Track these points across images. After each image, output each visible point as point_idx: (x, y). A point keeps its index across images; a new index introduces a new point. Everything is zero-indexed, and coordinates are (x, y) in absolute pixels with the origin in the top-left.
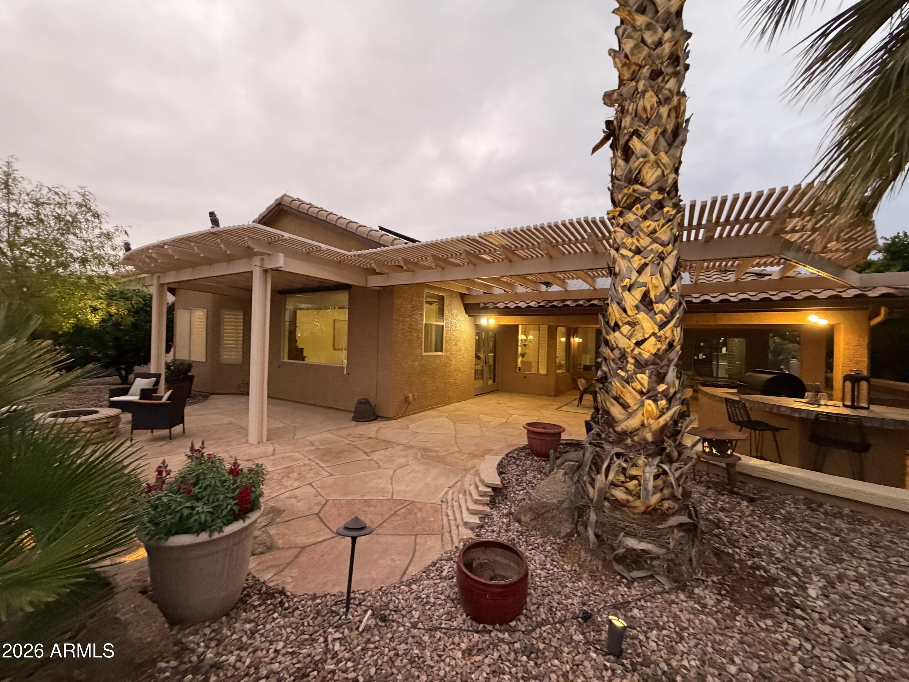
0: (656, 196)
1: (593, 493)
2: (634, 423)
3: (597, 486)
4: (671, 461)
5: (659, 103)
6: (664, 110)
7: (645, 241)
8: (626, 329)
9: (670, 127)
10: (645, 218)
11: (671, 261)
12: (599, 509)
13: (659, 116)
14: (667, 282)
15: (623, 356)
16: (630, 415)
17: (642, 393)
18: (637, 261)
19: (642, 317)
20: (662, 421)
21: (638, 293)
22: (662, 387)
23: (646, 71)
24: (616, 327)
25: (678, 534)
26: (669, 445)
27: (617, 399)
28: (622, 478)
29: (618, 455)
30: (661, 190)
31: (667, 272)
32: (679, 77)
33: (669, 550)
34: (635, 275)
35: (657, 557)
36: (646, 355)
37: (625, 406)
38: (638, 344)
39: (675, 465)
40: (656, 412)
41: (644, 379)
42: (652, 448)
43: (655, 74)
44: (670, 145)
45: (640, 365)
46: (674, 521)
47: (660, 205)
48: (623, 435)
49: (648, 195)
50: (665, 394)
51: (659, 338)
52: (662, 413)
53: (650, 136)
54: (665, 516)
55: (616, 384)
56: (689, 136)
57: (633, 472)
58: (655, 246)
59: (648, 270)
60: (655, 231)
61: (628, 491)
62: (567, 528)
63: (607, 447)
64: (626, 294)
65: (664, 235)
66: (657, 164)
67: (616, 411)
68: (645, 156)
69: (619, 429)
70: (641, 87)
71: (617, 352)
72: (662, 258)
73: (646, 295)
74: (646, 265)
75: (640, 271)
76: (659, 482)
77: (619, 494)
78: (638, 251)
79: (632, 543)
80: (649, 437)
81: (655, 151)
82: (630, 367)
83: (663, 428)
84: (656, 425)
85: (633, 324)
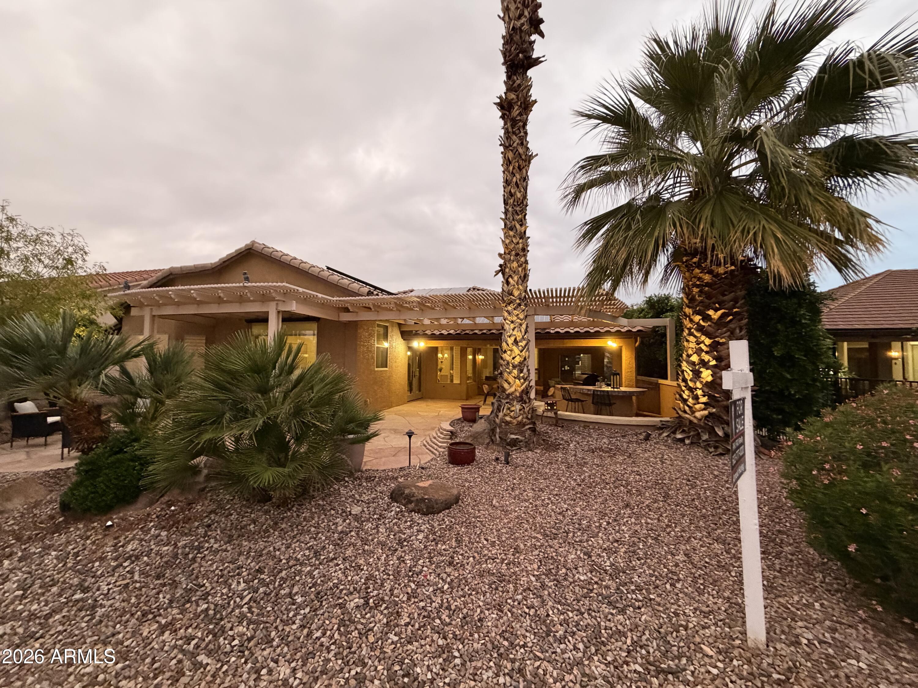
0: (518, 301)
1: (498, 421)
2: (512, 389)
3: (500, 417)
4: (525, 403)
5: (519, 266)
6: (520, 269)
7: (515, 318)
8: (509, 352)
9: (522, 275)
10: (515, 309)
11: (524, 326)
12: (500, 427)
13: (519, 271)
14: (523, 334)
15: (508, 363)
16: (511, 387)
17: (515, 378)
18: (512, 326)
19: (514, 348)
20: (522, 388)
21: (513, 338)
22: (522, 375)
23: (513, 253)
24: (505, 352)
25: (529, 432)
26: (525, 397)
27: (506, 381)
28: (509, 412)
29: (507, 403)
30: (520, 299)
31: (523, 330)
32: (525, 256)
33: (526, 438)
34: (511, 331)
35: (521, 441)
36: (516, 363)
37: (509, 383)
38: (513, 358)
39: (527, 405)
40: (520, 384)
41: (515, 371)
42: (519, 399)
43: (517, 255)
44: (523, 281)
45: (514, 367)
46: (527, 427)
47: (520, 305)
48: (509, 395)
49: (515, 300)
50: (523, 377)
51: (520, 356)
52: (522, 385)
53: (516, 278)
54: (524, 425)
55: (506, 374)
56: (530, 278)
57: (513, 409)
58: (518, 320)
59: (516, 329)
60: (518, 315)
61: (511, 417)
62: (487, 441)
63: (503, 401)
64: (508, 339)
65: (522, 316)
66: (518, 289)
67: (506, 386)
68: (514, 285)
69: (507, 393)
70: (512, 258)
71: (506, 362)
72: (521, 325)
73: (516, 339)
74: (515, 328)
75: (513, 330)
76: (522, 412)
77: (508, 419)
78: (512, 322)
79: (513, 436)
80: (518, 395)
81: (517, 284)
82: (511, 368)
83: (523, 391)
84: (520, 390)
85: (511, 351)
